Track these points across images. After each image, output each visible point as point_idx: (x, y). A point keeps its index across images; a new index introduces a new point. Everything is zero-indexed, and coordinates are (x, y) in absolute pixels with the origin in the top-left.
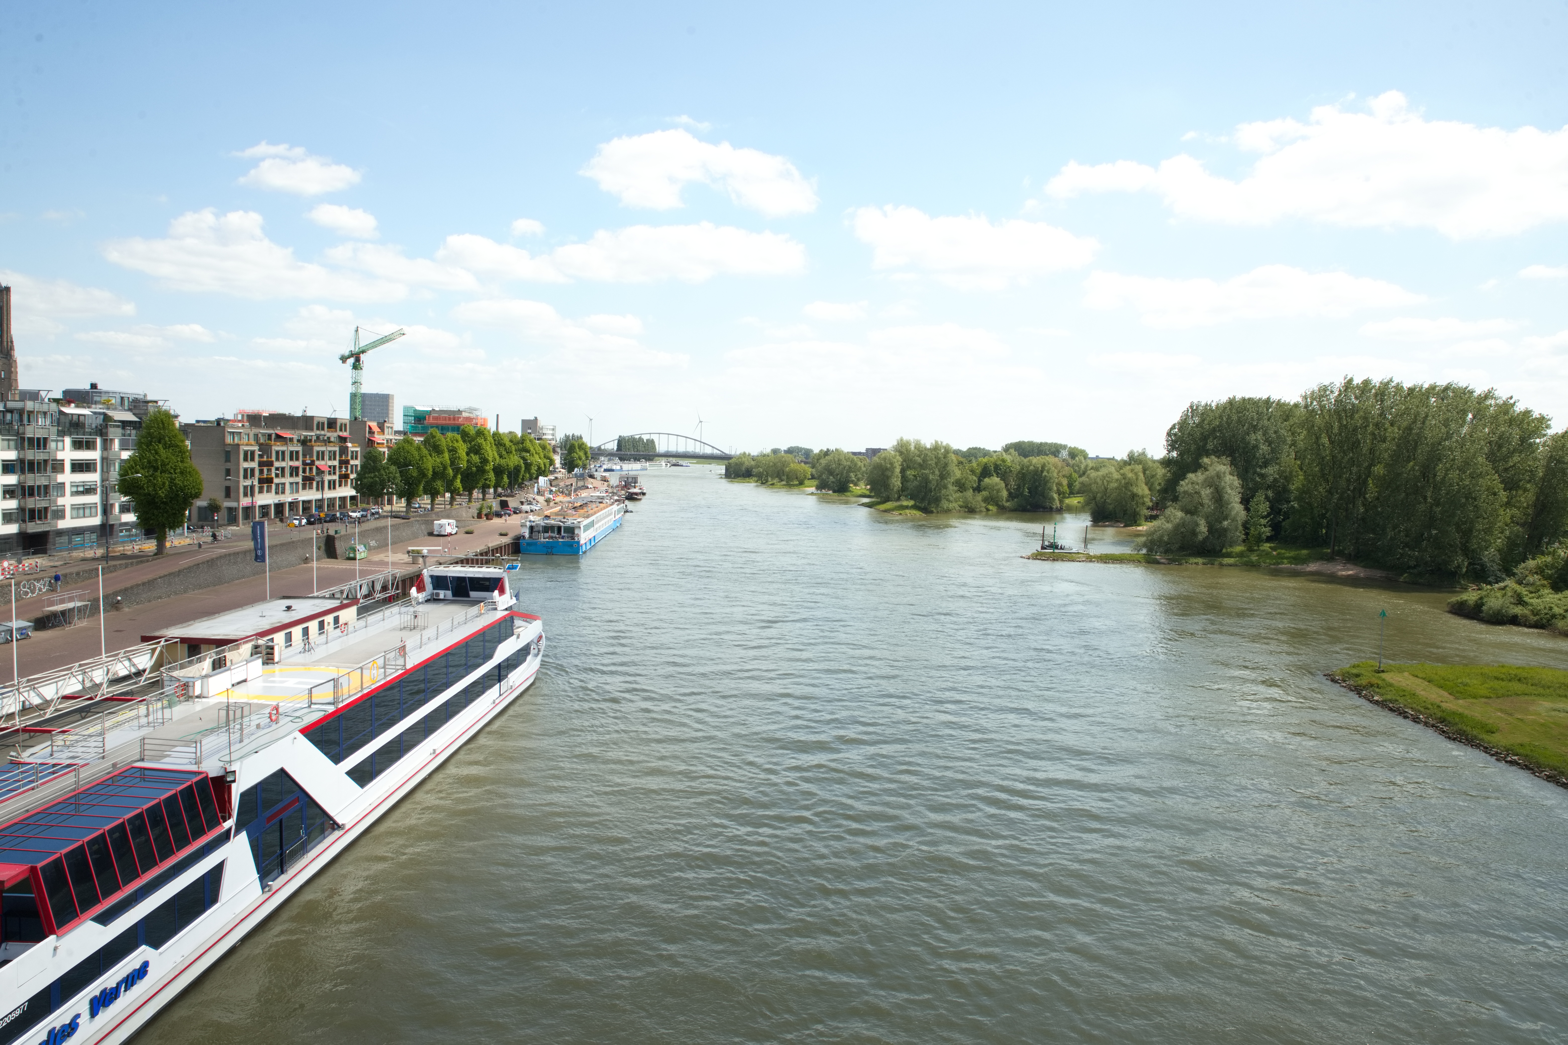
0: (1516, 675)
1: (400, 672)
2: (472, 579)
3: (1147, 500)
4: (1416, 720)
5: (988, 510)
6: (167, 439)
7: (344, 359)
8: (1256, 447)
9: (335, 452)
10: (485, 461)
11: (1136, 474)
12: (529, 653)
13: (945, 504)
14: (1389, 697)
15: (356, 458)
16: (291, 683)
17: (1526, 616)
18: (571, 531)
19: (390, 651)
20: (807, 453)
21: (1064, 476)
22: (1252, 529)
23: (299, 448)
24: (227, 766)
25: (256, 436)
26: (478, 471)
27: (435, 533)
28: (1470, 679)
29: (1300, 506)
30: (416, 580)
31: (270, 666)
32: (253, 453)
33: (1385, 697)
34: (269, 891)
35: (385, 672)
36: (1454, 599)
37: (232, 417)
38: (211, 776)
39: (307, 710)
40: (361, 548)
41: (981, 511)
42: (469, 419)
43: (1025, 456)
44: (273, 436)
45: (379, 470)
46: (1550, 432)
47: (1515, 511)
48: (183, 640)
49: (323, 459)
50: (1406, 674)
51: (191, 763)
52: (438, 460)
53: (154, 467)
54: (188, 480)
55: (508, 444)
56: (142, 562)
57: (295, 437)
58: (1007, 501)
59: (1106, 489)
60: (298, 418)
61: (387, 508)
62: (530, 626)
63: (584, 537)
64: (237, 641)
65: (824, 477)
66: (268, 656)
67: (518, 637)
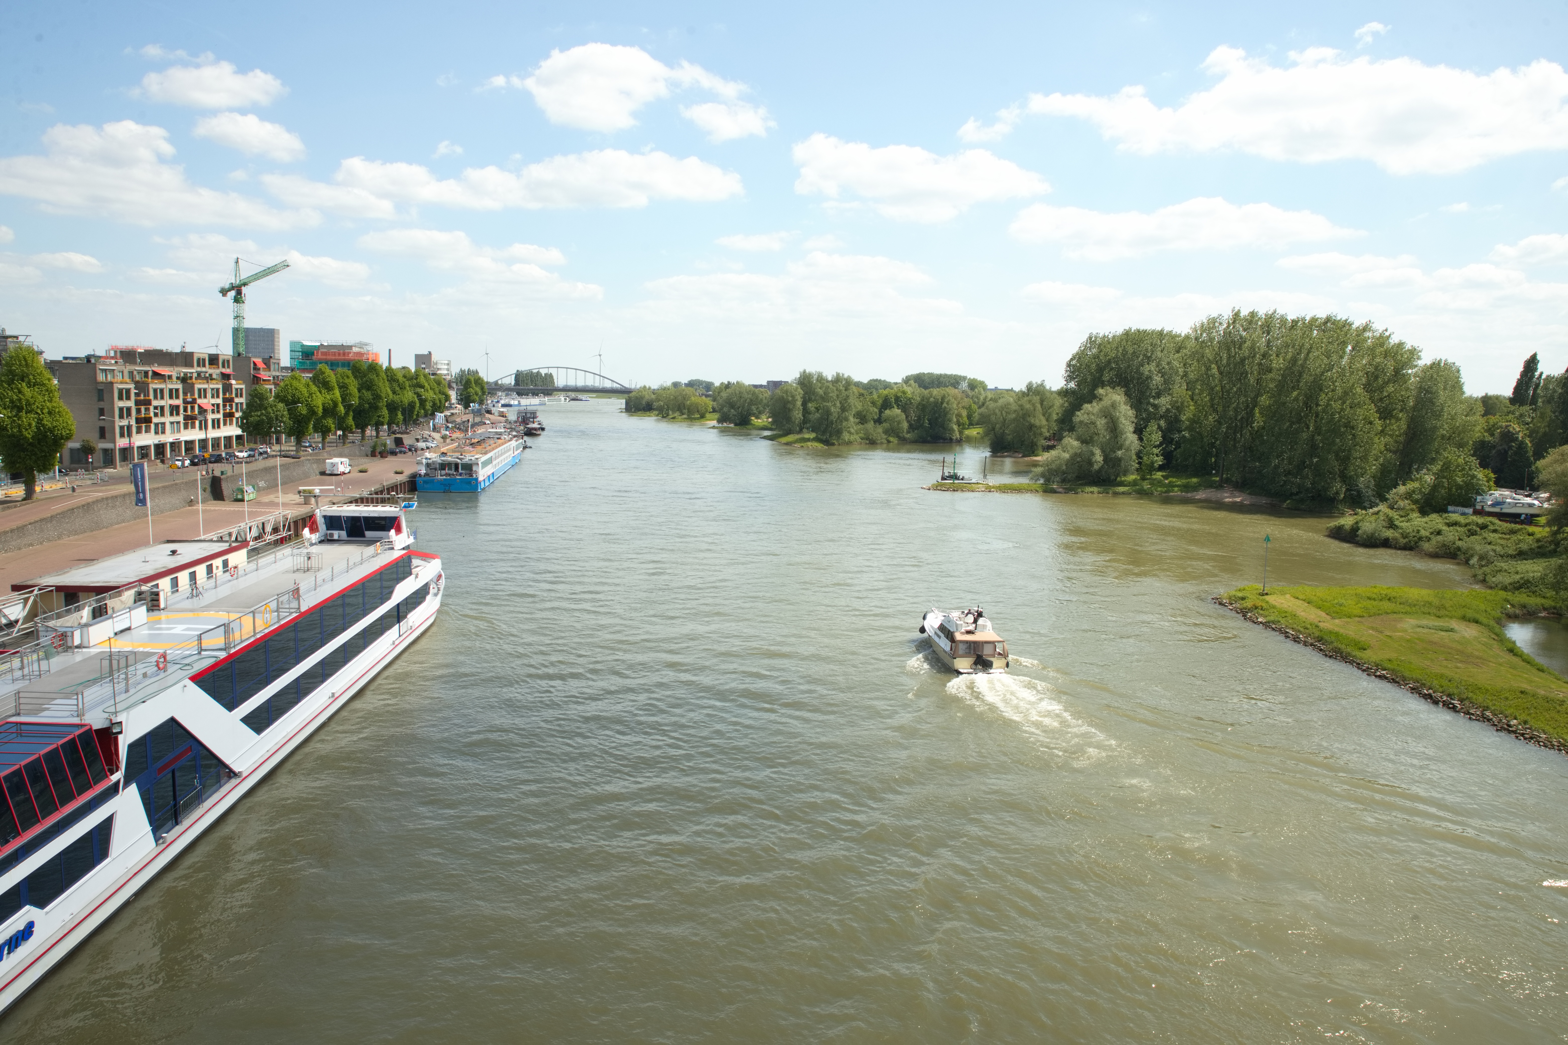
0: (1386, 595)
1: (295, 615)
2: (367, 519)
3: (1044, 430)
4: (1296, 640)
5: (889, 442)
6: (31, 377)
7: (224, 292)
8: (1149, 378)
9: (218, 390)
10: (378, 397)
11: (1033, 405)
12: (428, 593)
13: (846, 436)
14: (1272, 618)
15: (241, 396)
16: (179, 629)
17: (1396, 539)
18: (469, 468)
19: (283, 594)
20: (708, 386)
21: (963, 407)
22: (1145, 458)
23: (180, 386)
24: (113, 717)
25: (131, 373)
26: (370, 407)
27: (328, 472)
28: (1346, 600)
29: (1191, 435)
30: (309, 521)
31: (156, 613)
32: (128, 391)
33: (1269, 618)
34: (163, 843)
35: (278, 616)
36: (1333, 523)
37: (103, 354)
38: (95, 728)
39: (196, 657)
40: (249, 489)
41: (882, 443)
42: (360, 354)
43: (926, 388)
44: (150, 374)
45: (266, 408)
46: (1421, 363)
47: (1387, 439)
48: (59, 589)
49: (205, 397)
50: (1288, 596)
51: (73, 716)
52: (328, 397)
53: (18, 407)
54: (57, 420)
55: (401, 379)
56: (9, 508)
57: (174, 375)
58: (908, 432)
59: (1005, 420)
60: (176, 354)
61: (276, 447)
62: (428, 565)
63: (482, 473)
64: (119, 587)
65: (725, 410)
66: (153, 602)
67: (417, 577)
